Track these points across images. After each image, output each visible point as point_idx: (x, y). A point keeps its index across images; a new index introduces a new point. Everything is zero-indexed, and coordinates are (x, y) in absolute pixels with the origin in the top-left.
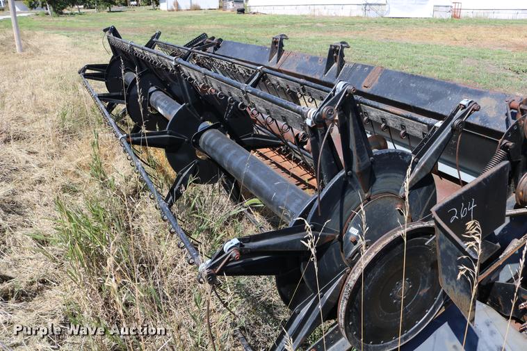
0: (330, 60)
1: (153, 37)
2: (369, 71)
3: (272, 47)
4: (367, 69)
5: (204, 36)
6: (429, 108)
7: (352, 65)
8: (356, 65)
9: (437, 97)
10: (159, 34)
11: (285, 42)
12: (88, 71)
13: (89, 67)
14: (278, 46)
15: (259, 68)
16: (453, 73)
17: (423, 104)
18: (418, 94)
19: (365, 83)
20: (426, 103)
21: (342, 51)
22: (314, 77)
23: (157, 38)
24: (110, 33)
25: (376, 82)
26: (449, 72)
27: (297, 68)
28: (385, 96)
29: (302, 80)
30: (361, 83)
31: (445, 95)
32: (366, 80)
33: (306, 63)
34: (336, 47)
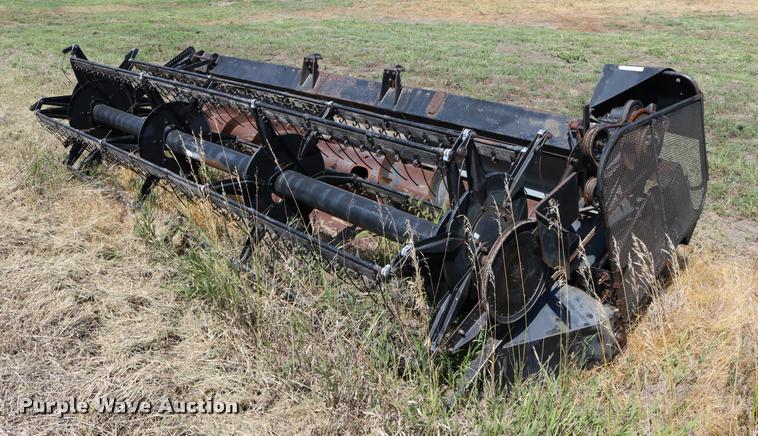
0: (386, 85)
1: (128, 57)
2: (431, 97)
3: (304, 69)
4: (428, 94)
5: (191, 50)
6: (500, 132)
7: (410, 91)
8: (415, 90)
9: (505, 121)
10: (136, 51)
11: (319, 62)
12: (44, 107)
13: (46, 101)
14: (311, 66)
15: (330, 103)
16: (489, 68)
17: (494, 129)
18: (488, 119)
19: (429, 108)
20: (496, 127)
21: (398, 76)
22: (366, 104)
23: (134, 57)
24: (73, 54)
25: (441, 107)
26: (485, 66)
27: (341, 94)
28: (453, 122)
29: (385, 116)
30: (424, 110)
31: (513, 120)
32: (429, 106)
33: (352, 87)
34: (391, 72)
